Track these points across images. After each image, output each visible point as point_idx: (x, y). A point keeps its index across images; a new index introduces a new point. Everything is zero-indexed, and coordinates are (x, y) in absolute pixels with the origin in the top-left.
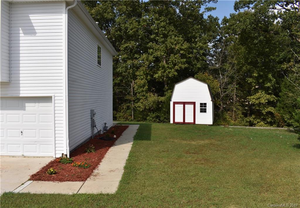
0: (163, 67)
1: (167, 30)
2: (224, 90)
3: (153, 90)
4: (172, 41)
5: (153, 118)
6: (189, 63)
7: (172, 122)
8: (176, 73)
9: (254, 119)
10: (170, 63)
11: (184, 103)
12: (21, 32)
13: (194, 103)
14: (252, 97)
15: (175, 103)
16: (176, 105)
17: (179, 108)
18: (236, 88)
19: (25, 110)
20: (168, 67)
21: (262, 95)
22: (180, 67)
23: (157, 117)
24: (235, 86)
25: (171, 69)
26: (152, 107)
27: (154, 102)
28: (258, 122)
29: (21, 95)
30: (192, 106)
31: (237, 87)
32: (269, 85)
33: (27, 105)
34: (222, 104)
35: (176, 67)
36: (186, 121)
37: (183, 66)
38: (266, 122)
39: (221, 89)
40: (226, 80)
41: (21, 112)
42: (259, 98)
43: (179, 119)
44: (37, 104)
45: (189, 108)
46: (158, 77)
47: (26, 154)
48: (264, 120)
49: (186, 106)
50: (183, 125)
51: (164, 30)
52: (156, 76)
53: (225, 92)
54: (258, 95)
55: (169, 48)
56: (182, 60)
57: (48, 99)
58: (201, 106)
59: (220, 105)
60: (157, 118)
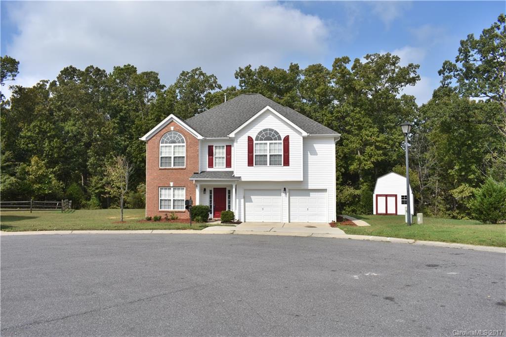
0: (359, 160)
1: (362, 122)
2: (425, 182)
3: (349, 183)
4: (367, 132)
5: (349, 212)
6: (385, 154)
7: (375, 213)
8: (372, 165)
9: (458, 214)
10: (366, 155)
11: (386, 196)
12: (309, 153)
13: (396, 196)
14: (454, 191)
15: (377, 196)
16: (379, 198)
17: (382, 200)
18: (439, 180)
19: (309, 196)
20: (364, 159)
21: (466, 188)
22: (377, 160)
23: (354, 211)
24: (436, 178)
25: (367, 161)
26: (347, 201)
27: (350, 195)
28: (462, 217)
29: (309, 188)
30: (394, 198)
31: (439, 178)
32: (472, 176)
33: (311, 193)
34: (422, 198)
35: (372, 159)
36: (388, 212)
37: (380, 159)
38: (471, 217)
39: (421, 181)
40: (426, 171)
41: (308, 197)
42: (462, 192)
43: (382, 210)
44: (317, 193)
45: (391, 200)
46: (354, 168)
47: (309, 222)
48: (469, 214)
49: (388, 198)
50: (386, 216)
51: (360, 122)
52: (352, 167)
53: (426, 184)
54: (461, 188)
55: (364, 140)
56: (378, 152)
57: (325, 190)
58: (402, 199)
59: (420, 199)
60: (352, 212)
